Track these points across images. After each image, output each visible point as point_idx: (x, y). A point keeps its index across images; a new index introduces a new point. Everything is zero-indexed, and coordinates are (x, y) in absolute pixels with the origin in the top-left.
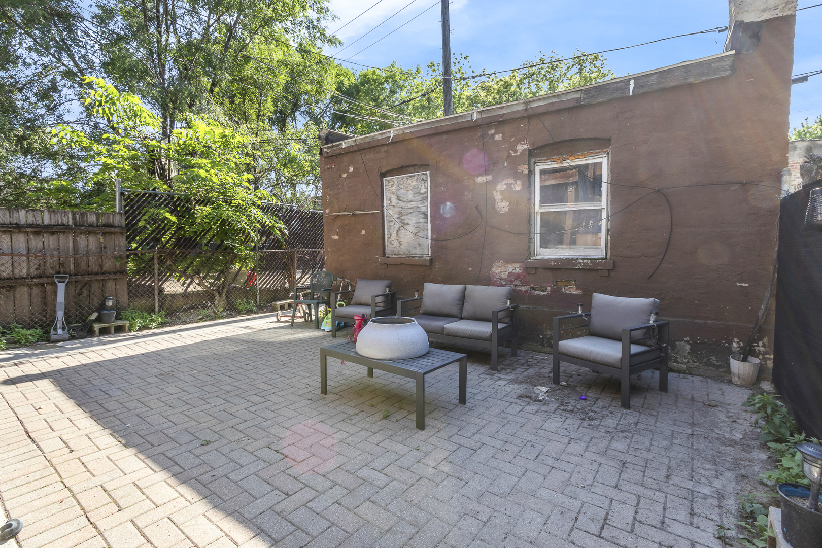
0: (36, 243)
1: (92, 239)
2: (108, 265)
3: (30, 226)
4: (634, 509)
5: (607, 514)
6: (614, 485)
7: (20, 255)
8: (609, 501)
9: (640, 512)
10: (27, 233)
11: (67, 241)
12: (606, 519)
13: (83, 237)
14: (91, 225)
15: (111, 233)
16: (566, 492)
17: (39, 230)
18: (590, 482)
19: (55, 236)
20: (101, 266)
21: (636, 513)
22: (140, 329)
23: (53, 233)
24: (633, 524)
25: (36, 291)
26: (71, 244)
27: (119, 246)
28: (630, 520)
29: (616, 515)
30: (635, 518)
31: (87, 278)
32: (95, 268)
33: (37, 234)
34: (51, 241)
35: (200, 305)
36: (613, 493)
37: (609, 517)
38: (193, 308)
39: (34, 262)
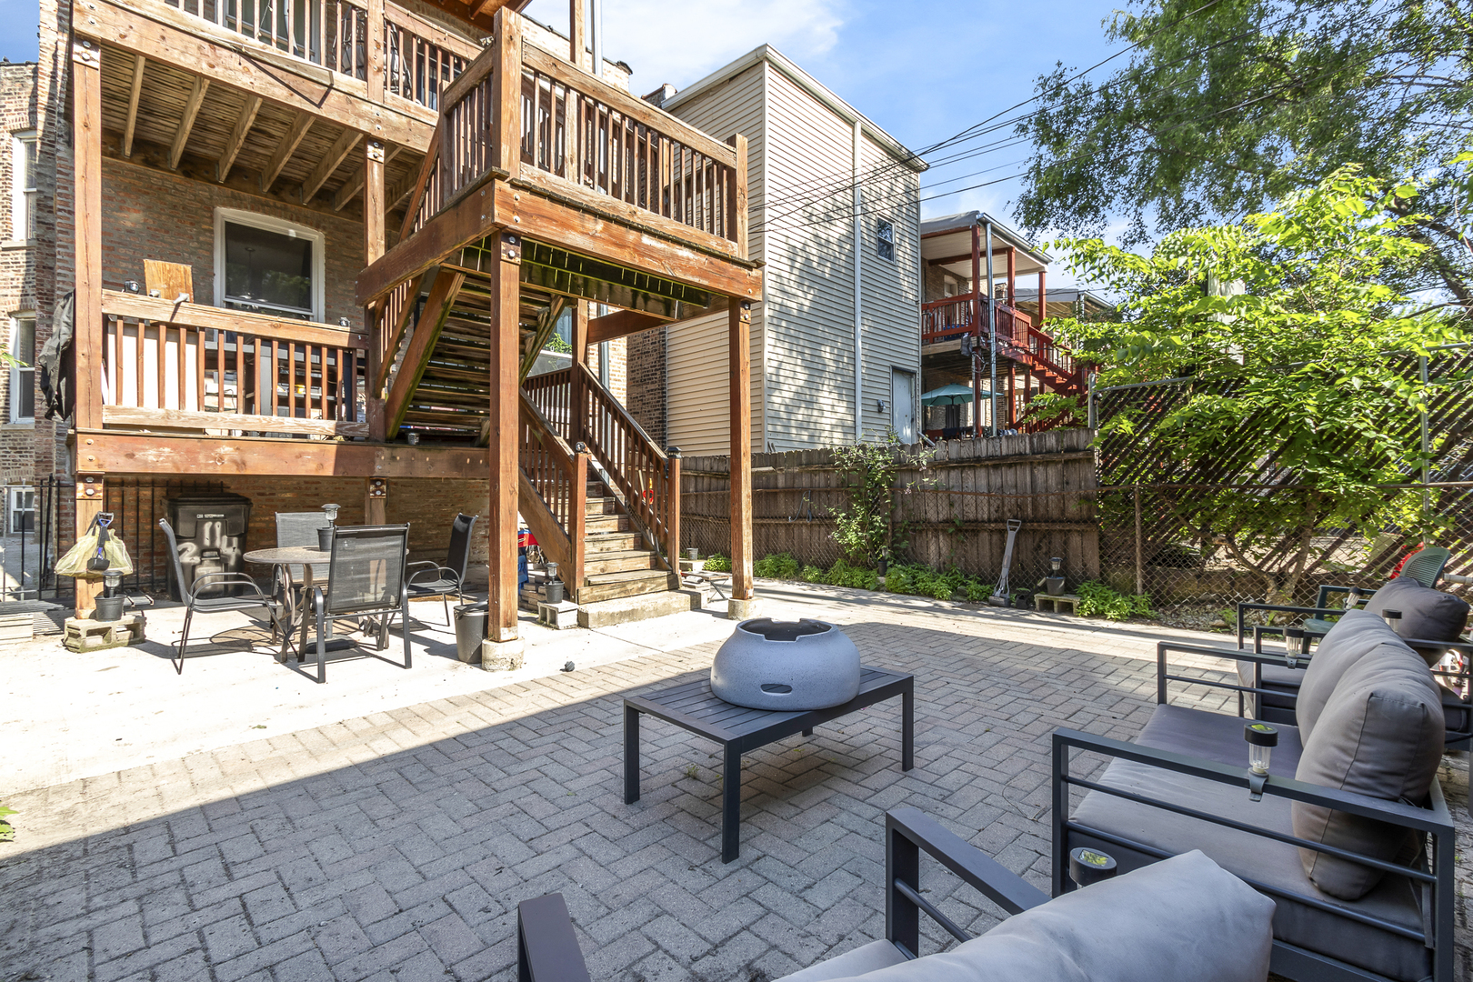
0: (996, 479)
1: (1052, 471)
2: (1073, 508)
3: (989, 458)
4: (215, 959)
5: (251, 923)
6: (277, 969)
7: (982, 494)
8: (264, 940)
9: (202, 963)
10: (987, 466)
11: (1024, 476)
12: (248, 917)
13: (1041, 468)
14: (1049, 452)
15: (1075, 461)
16: (338, 903)
17: (997, 462)
18: (322, 939)
19: (1013, 469)
20: (1063, 511)
21: (207, 959)
22: (1091, 616)
23: (1010, 466)
24: (202, 940)
25: (995, 538)
26: (1028, 479)
27: (1086, 481)
28: (211, 941)
29: (238, 931)
30: (206, 950)
31: (1044, 527)
32: (1055, 513)
33: (996, 467)
34: (1009, 476)
35: (1228, 598)
36: (267, 955)
37: (244, 922)
38: (1212, 602)
39: (995, 503)
